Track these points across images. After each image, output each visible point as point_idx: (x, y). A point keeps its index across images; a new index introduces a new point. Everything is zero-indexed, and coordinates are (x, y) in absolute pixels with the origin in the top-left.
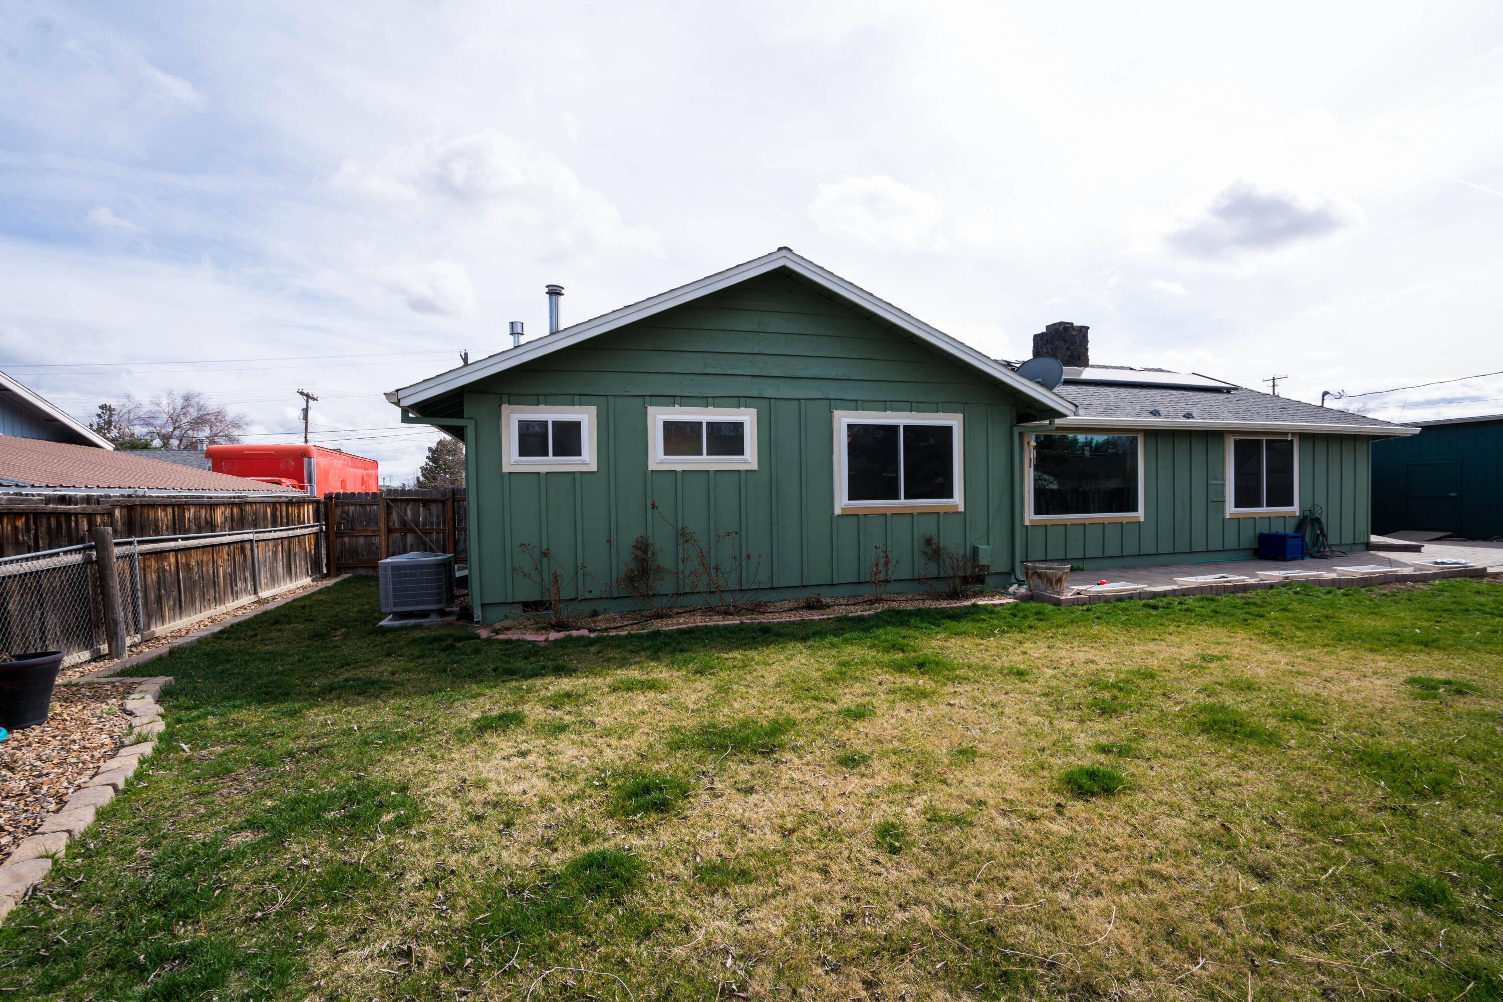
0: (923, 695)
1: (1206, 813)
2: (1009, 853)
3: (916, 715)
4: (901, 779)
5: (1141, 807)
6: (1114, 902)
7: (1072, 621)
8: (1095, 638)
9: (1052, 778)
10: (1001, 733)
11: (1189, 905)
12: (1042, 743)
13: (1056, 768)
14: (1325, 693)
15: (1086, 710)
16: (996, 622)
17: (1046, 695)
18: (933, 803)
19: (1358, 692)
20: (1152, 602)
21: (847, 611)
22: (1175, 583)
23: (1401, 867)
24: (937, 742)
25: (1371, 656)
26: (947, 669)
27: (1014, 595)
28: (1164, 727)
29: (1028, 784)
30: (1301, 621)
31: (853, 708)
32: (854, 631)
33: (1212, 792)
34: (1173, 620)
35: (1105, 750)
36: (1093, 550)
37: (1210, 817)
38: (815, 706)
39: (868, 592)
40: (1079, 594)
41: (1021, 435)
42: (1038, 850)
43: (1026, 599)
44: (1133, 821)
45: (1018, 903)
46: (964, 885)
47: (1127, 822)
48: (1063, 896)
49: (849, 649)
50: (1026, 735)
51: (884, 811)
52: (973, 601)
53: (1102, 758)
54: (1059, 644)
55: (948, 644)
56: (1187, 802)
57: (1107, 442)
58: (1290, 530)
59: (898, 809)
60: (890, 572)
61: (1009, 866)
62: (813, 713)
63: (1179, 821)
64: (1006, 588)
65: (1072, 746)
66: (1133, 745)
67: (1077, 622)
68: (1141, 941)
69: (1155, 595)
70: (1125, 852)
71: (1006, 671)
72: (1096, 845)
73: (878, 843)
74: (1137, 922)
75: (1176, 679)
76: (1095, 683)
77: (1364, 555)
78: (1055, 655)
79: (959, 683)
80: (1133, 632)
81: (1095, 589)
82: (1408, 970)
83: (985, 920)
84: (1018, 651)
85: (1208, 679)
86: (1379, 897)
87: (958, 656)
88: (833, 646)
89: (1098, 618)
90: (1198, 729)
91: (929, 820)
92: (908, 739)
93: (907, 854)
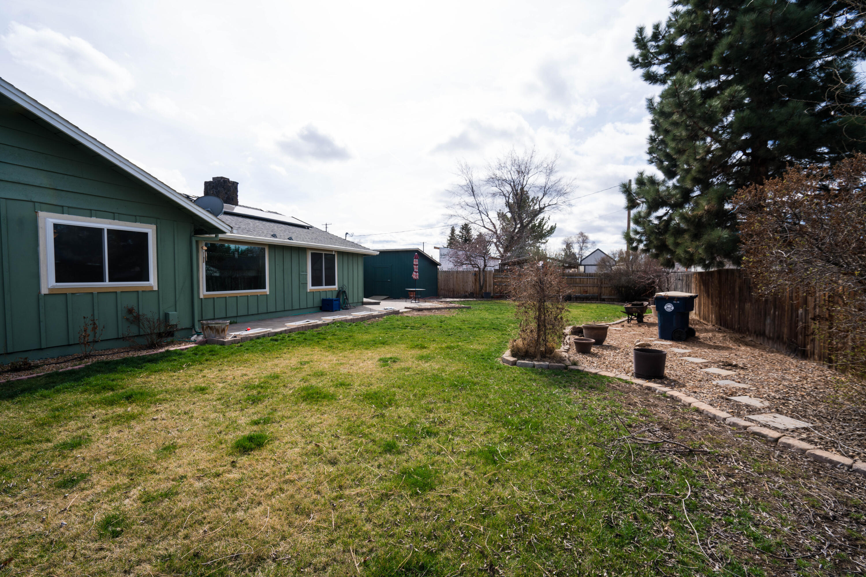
0: (133, 417)
1: (308, 441)
2: (204, 502)
3: (127, 433)
4: (118, 481)
5: (277, 448)
6: (268, 505)
7: (232, 353)
8: (246, 361)
9: (228, 447)
10: (193, 429)
11: (304, 490)
12: (220, 429)
13: (229, 441)
14: (351, 371)
15: (244, 403)
16: (183, 360)
17: (219, 399)
18: (147, 490)
19: (363, 368)
20: (275, 337)
21: (59, 368)
22: (286, 326)
23: (382, 439)
24: (146, 447)
25: (366, 351)
26: (150, 396)
27: (195, 342)
28: (285, 403)
29: (213, 456)
30: (340, 339)
31: (69, 441)
32: (66, 382)
33: (310, 430)
34: (286, 346)
35: (256, 423)
36: (242, 311)
37: (310, 442)
38: (27, 450)
39: (78, 351)
40: (235, 337)
41: (197, 242)
42: (223, 493)
43: (202, 343)
44: (275, 457)
45: (213, 530)
46: (175, 535)
47: (271, 459)
48: (240, 514)
49: (62, 396)
50: (209, 426)
51: (105, 509)
52: (166, 348)
53: (255, 428)
54: (225, 368)
55: (149, 379)
56: (299, 438)
57: (247, 250)
58: (334, 297)
59: (117, 504)
60: (97, 335)
61: (205, 510)
62: (26, 455)
63: (296, 449)
64: (189, 338)
65: (237, 425)
66: (271, 416)
67: (235, 354)
68: (283, 519)
69: (276, 334)
70: (272, 475)
71: (193, 390)
72: (256, 477)
73: (101, 535)
74: (281, 510)
75: (289, 377)
76: (248, 386)
77: (361, 307)
78: (223, 375)
79: (160, 404)
80: (267, 355)
81: (244, 333)
82: (386, 481)
83: (192, 551)
84: (200, 376)
85: (304, 374)
86: (376, 455)
87: (157, 386)
88: (44, 397)
89: (247, 349)
90: (301, 400)
91: (144, 502)
92: (122, 451)
93: (128, 533)
